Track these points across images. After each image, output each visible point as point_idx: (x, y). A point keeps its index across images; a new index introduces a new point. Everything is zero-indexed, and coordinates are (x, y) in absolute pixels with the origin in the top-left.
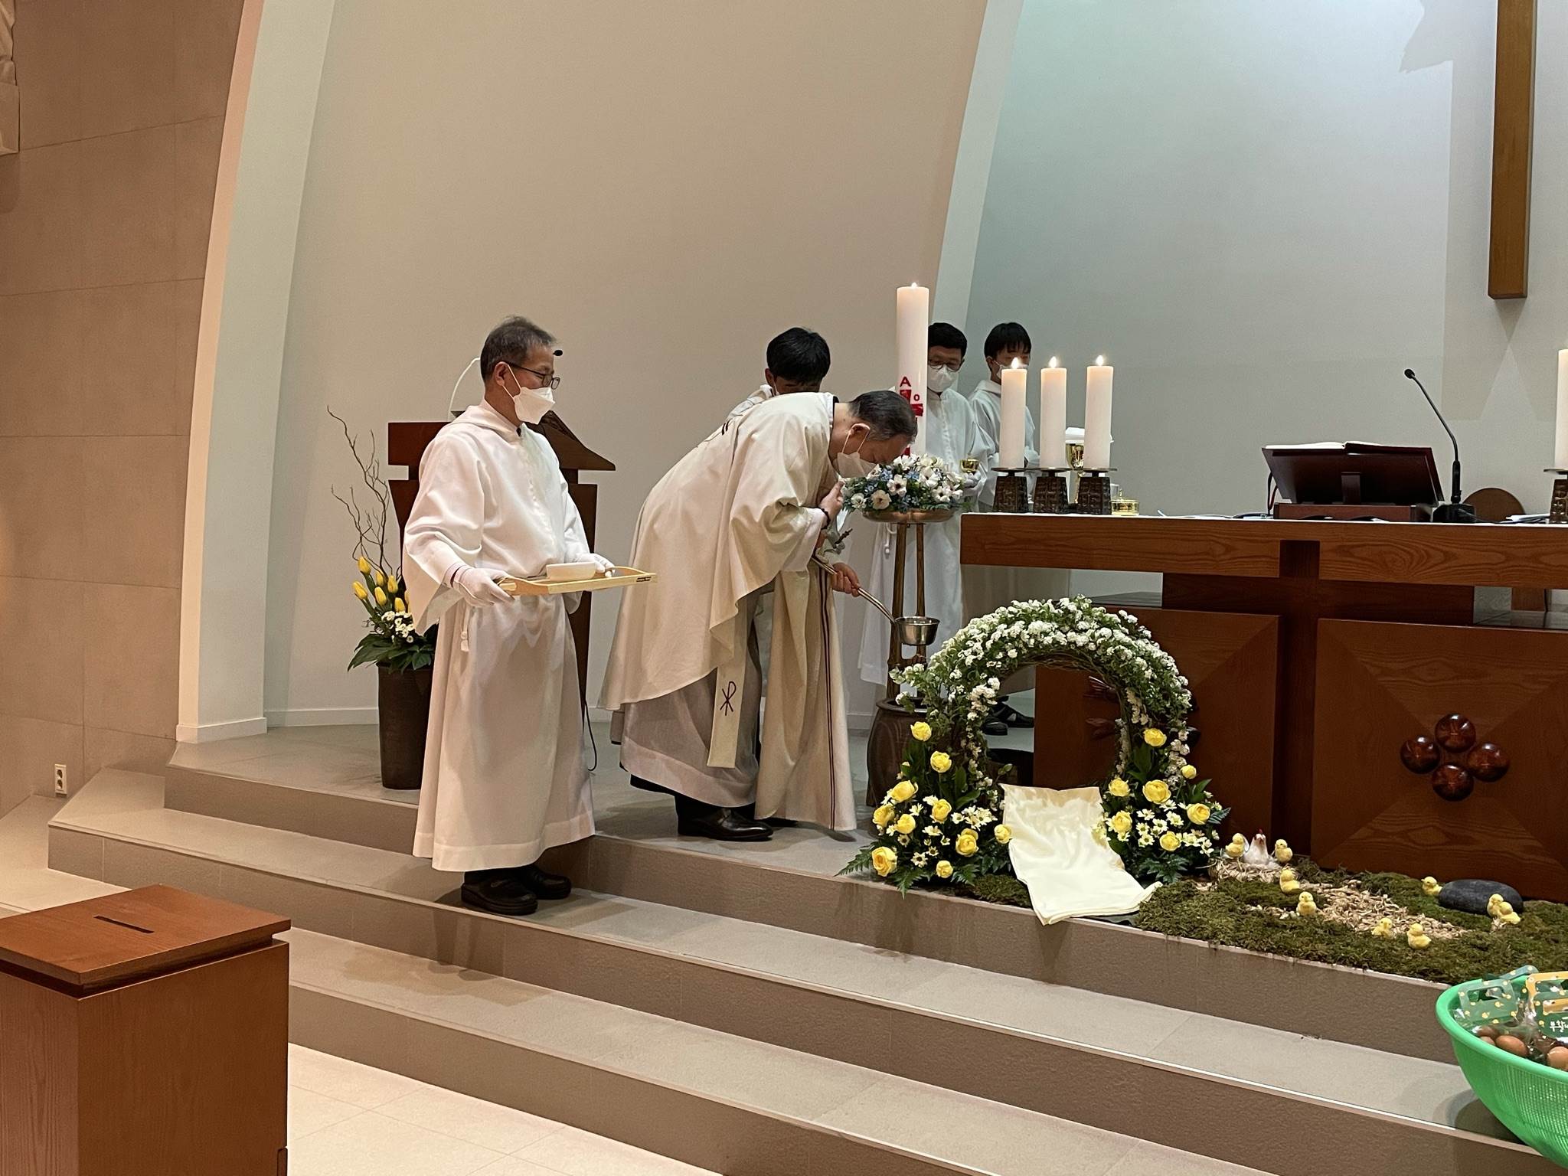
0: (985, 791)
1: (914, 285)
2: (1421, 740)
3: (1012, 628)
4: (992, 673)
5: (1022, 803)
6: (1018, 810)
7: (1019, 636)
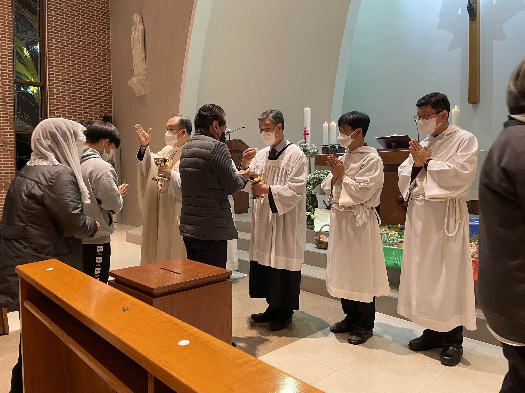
0: (310, 209)
1: (307, 108)
2: (400, 197)
3: (315, 175)
4: (311, 185)
5: (319, 212)
6: (317, 213)
7: (316, 177)
